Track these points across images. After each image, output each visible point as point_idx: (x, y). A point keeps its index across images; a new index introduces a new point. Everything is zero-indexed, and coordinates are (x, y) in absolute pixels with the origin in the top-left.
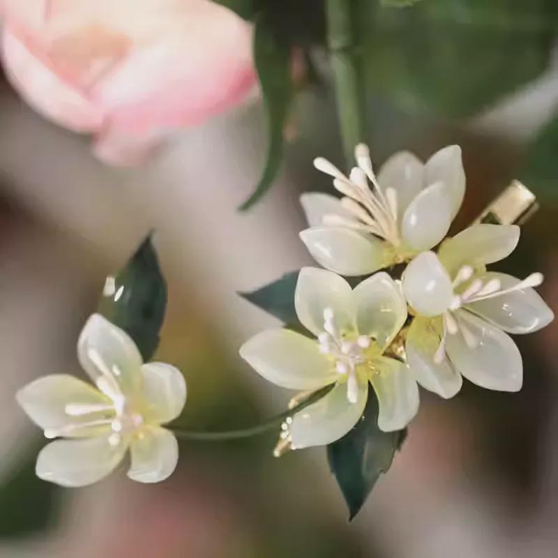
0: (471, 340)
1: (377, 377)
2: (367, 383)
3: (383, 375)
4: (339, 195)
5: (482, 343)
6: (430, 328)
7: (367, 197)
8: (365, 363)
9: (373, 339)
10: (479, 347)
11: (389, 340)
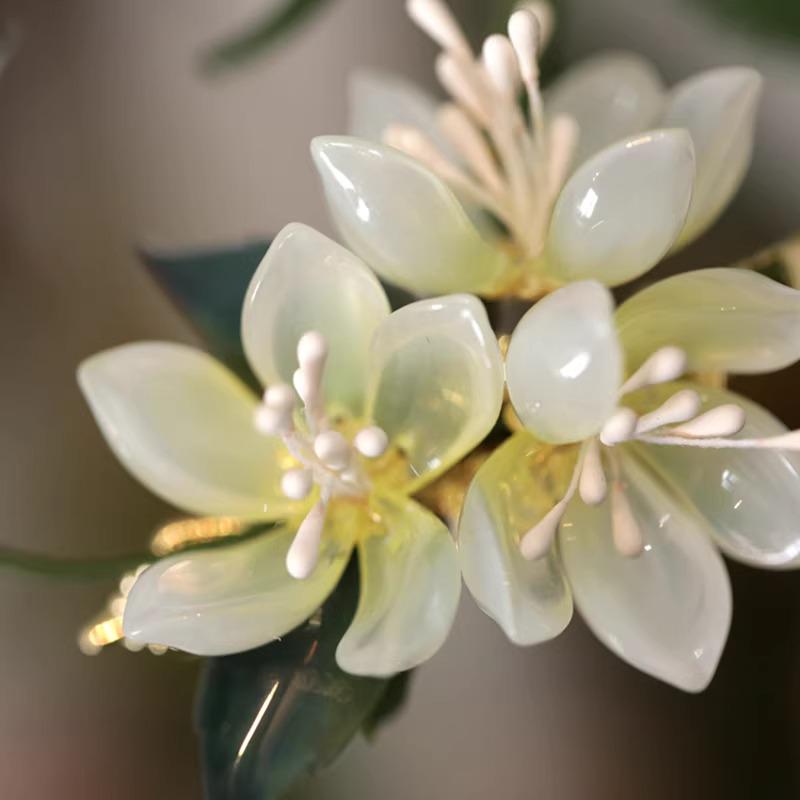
0: (625, 530)
1: (376, 540)
2: (347, 548)
3: (392, 543)
4: (441, 95)
5: (648, 548)
6: (544, 473)
7: (504, 122)
8: (360, 501)
9: (401, 453)
10: (639, 554)
11: (436, 466)
